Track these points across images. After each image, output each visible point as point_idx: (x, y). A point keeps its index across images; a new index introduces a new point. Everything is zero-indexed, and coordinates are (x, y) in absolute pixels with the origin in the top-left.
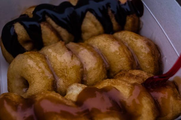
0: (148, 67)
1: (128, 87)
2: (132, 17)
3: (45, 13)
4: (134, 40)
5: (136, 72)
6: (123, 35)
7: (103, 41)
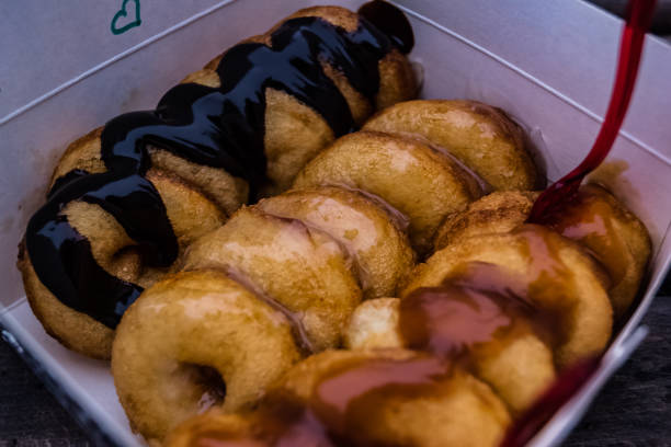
0: (511, 174)
1: (509, 243)
2: (392, 61)
3: (141, 144)
4: (438, 116)
5: (492, 202)
6: (400, 117)
7: (360, 152)
